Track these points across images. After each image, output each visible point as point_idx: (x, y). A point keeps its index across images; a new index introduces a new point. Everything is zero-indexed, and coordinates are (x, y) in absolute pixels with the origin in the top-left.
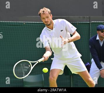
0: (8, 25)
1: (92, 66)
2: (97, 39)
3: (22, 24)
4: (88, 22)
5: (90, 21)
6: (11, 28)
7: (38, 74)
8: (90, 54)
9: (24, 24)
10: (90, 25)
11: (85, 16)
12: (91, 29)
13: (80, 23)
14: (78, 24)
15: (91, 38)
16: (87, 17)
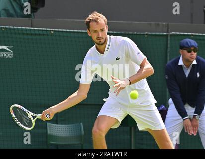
0: (23, 34)
1: (169, 112)
2: (179, 64)
3: (48, 33)
4: (165, 34)
5: (168, 32)
6: (28, 39)
7: (73, 123)
8: (167, 90)
9: (52, 32)
10: (169, 38)
11: (160, 23)
12: (169, 46)
13: (150, 34)
14: (146, 36)
15: (169, 62)
16: (163, 25)
